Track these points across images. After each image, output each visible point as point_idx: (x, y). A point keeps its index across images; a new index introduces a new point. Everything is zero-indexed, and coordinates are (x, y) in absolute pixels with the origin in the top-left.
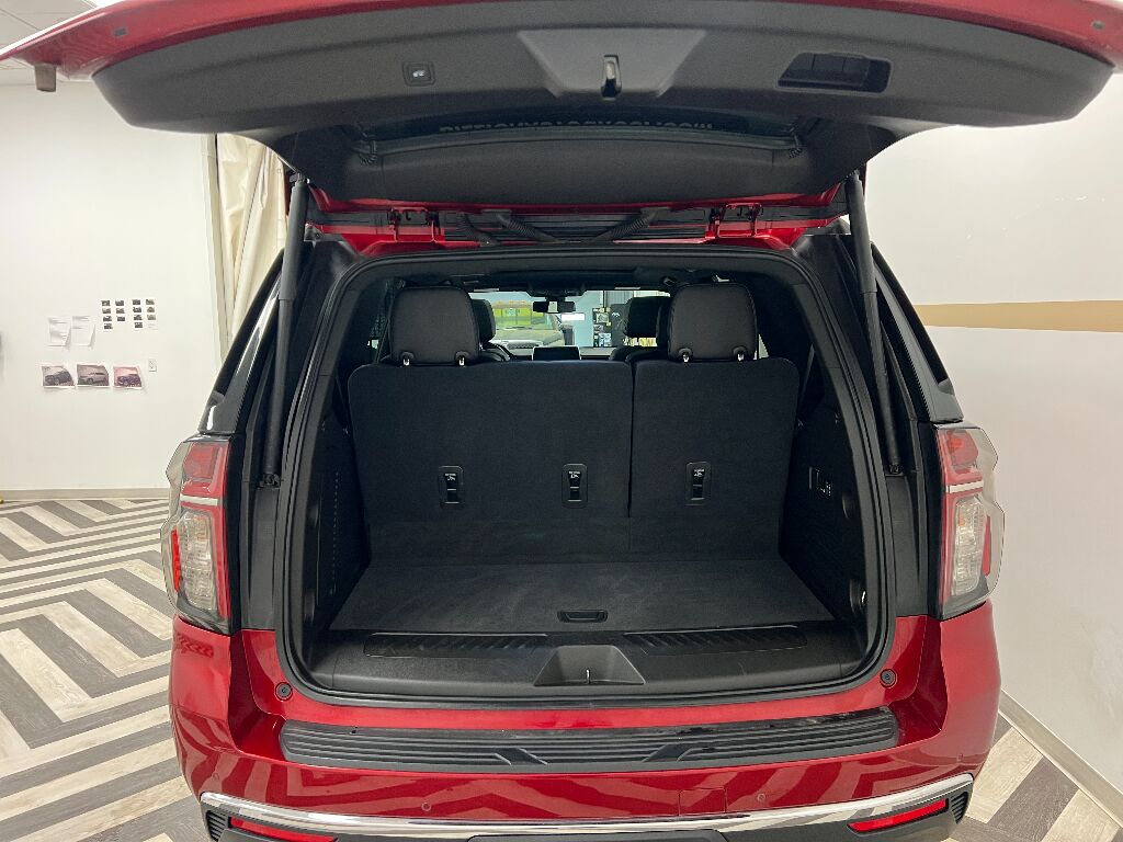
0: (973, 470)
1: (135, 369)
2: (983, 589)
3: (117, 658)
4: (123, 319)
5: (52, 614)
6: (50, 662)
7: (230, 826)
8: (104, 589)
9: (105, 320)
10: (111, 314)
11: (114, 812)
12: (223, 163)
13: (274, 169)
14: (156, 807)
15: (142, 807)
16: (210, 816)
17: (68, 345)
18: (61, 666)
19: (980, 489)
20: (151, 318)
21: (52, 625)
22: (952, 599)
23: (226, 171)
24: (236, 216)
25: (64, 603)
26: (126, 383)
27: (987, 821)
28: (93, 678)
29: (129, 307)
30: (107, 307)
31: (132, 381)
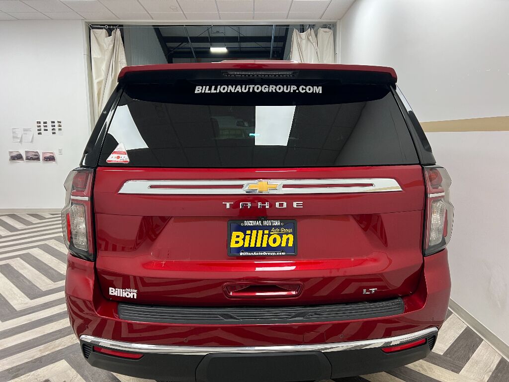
0: (440, 188)
1: (52, 153)
2: (444, 242)
3: (43, 282)
4: (47, 130)
5: (13, 263)
6: (12, 284)
7: (94, 351)
8: (37, 253)
9: (38, 130)
10: (41, 127)
11: (40, 350)
12: (94, 58)
13: (117, 61)
14: (60, 348)
15: (53, 348)
16: (85, 346)
17: (21, 142)
18: (16, 286)
19: (443, 196)
20: (60, 130)
21: (12, 268)
22: (430, 247)
23: (95, 62)
24: (99, 83)
25: (18, 258)
26: (48, 160)
27: (442, 354)
28: (31, 291)
29: (49, 125)
30: (39, 125)
31: (51, 159)
